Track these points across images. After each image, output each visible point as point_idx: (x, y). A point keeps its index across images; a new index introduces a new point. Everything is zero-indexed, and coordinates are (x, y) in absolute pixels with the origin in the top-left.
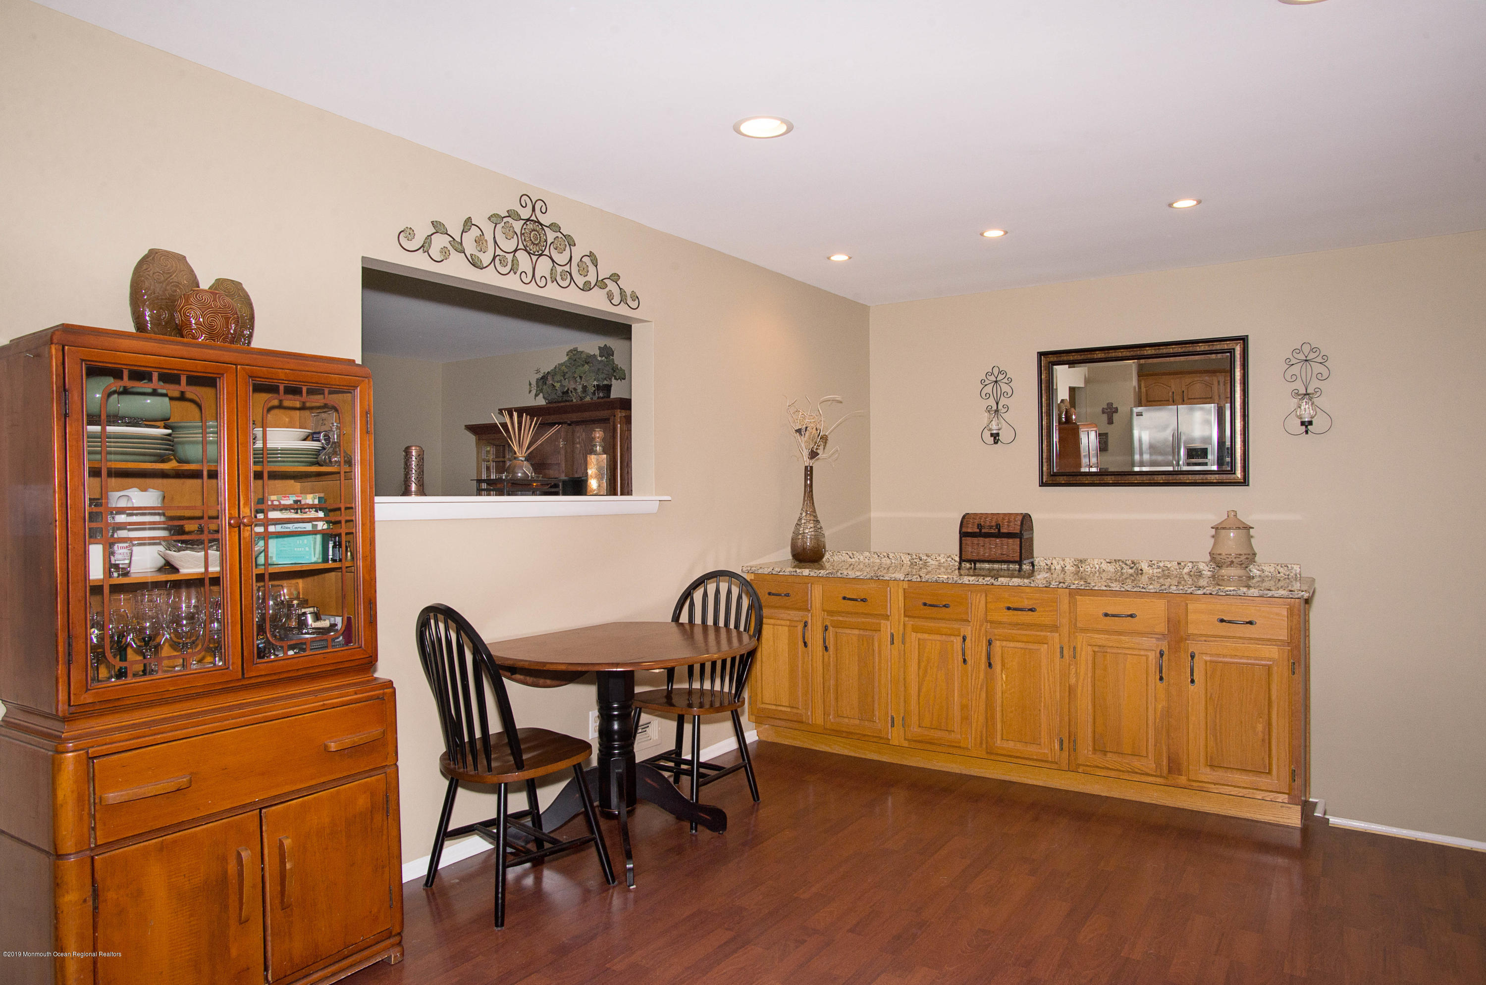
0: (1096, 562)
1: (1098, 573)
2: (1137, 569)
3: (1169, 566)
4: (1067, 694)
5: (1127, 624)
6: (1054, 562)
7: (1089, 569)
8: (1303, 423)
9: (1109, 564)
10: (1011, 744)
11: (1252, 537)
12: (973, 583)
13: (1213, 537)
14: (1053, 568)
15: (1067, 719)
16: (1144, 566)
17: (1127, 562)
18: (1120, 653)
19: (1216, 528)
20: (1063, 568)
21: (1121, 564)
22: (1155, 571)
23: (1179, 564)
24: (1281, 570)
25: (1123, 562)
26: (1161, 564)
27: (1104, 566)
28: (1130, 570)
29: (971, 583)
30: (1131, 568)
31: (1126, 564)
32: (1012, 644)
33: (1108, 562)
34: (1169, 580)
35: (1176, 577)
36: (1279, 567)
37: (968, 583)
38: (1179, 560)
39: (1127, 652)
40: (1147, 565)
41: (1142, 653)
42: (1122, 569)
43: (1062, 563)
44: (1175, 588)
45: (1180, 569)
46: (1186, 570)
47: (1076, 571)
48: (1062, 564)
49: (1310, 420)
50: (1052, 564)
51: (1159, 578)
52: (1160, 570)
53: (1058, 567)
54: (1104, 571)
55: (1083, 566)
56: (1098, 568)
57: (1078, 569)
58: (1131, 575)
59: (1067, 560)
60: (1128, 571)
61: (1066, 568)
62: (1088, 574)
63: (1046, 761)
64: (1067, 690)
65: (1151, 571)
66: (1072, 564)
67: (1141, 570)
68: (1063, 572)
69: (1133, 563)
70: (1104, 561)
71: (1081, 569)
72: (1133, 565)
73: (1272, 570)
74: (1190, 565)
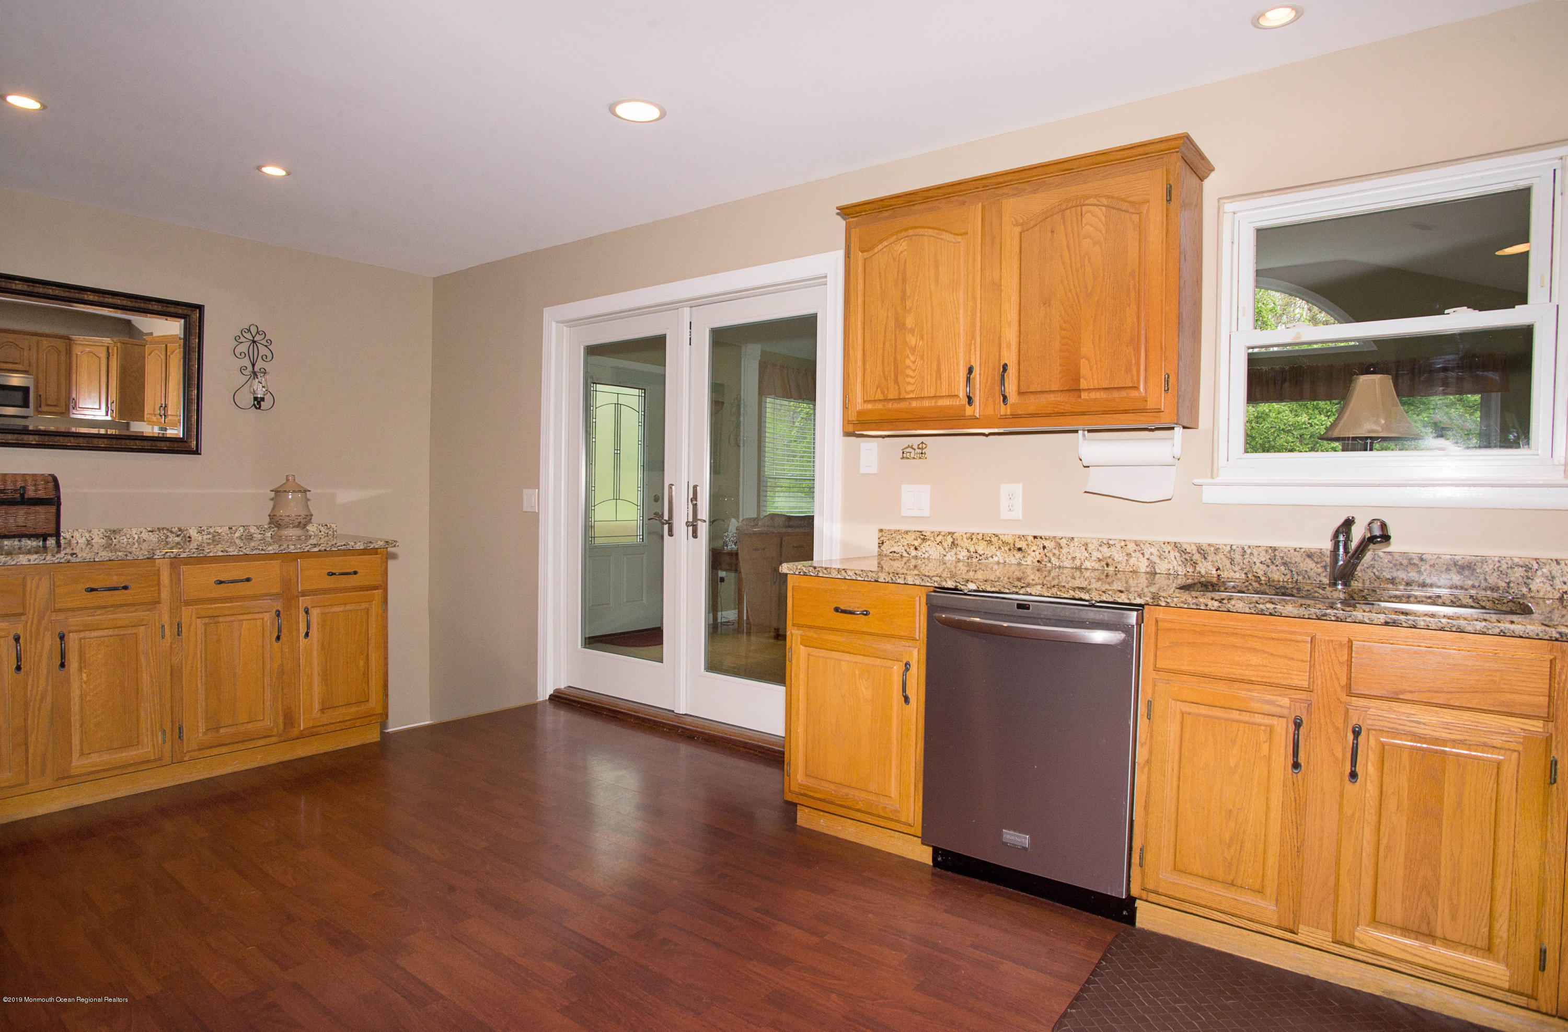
0: (134, 532)
1: (137, 544)
2: (185, 536)
3: (220, 531)
4: (169, 678)
5: (243, 589)
6: (76, 534)
7: (126, 540)
8: (256, 399)
9: (150, 533)
10: (95, 758)
11: (308, 500)
12: (36, 562)
13: (272, 499)
14: (74, 541)
15: (168, 706)
16: (193, 533)
17: (173, 529)
18: (234, 621)
19: (276, 491)
20: (88, 541)
21: (165, 532)
22: (205, 537)
23: (230, 528)
24: (322, 529)
25: (168, 530)
26: (211, 530)
27: (145, 535)
28: (177, 538)
29: (32, 562)
30: (178, 536)
31: (171, 532)
32: (96, 634)
33: (150, 531)
34: (220, 545)
35: (227, 542)
36: (320, 527)
37: (28, 563)
38: (231, 525)
39: (242, 617)
40: (196, 531)
41: (256, 616)
42: (167, 537)
43: (87, 535)
44: (292, 547)
45: (231, 533)
46: (237, 534)
47: (107, 543)
48: (88, 537)
49: (262, 396)
50: (73, 537)
51: (209, 544)
52: (211, 536)
53: (82, 541)
54: (144, 541)
55: (118, 537)
56: (137, 538)
57: (110, 542)
58: (178, 543)
59: (95, 531)
60: (173, 539)
61: (93, 541)
62: (124, 546)
63: (148, 761)
64: (169, 673)
65: (200, 538)
66: (101, 535)
67: (189, 537)
68: (89, 546)
69: (180, 530)
70: (144, 531)
71: (114, 541)
72: (180, 533)
73: (315, 529)
74: (241, 529)
